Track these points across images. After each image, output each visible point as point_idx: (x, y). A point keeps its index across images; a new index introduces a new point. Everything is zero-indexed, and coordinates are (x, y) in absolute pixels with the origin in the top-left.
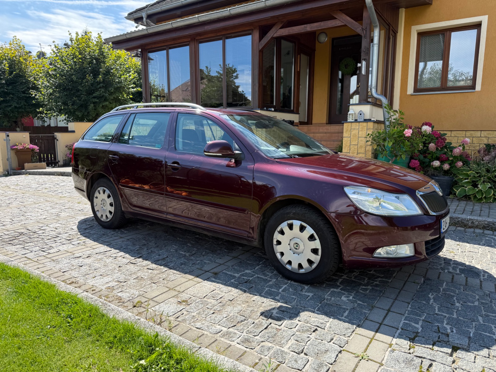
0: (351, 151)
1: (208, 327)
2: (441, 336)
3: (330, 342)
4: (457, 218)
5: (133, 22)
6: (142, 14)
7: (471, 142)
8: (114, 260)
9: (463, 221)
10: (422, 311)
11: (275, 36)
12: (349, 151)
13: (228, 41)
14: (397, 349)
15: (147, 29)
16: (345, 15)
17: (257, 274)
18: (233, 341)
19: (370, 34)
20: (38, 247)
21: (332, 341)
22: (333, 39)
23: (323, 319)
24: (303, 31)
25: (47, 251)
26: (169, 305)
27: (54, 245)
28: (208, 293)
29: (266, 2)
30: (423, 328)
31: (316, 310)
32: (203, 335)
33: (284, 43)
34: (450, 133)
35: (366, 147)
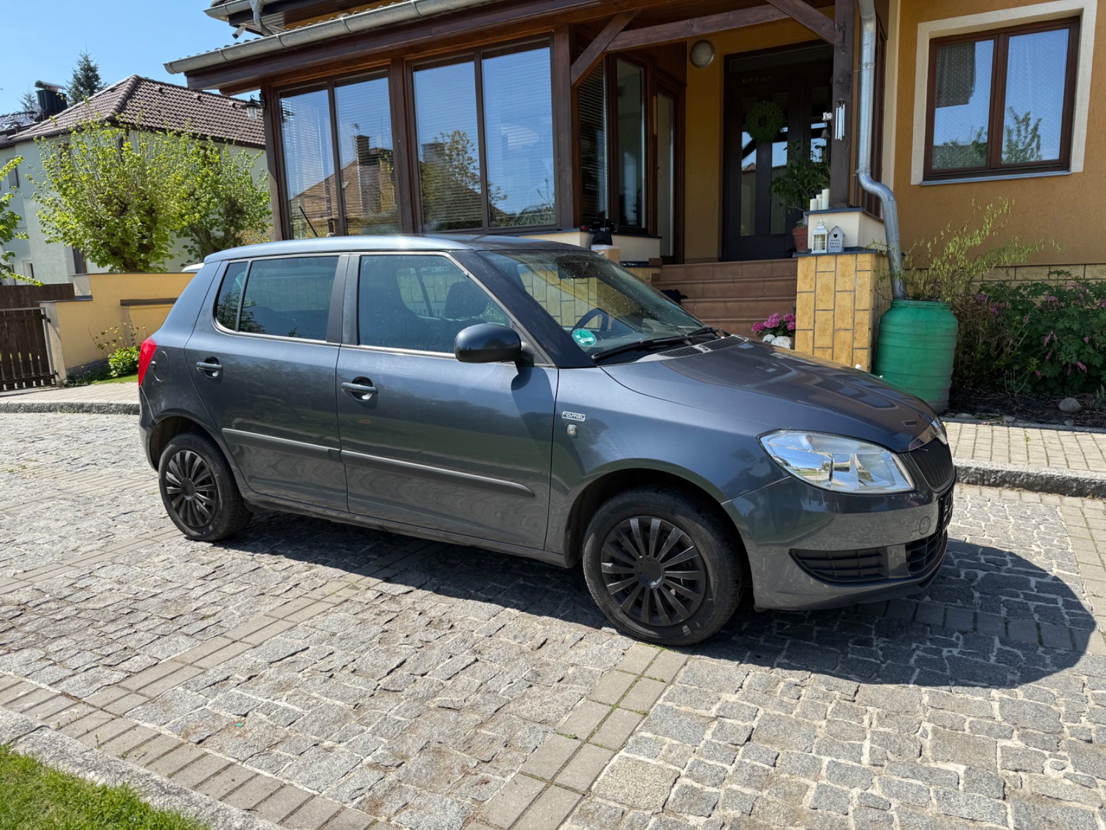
0: (816, 327)
5: (228, 24)
6: (251, 1)
11: (612, 48)
12: (811, 327)
13: (487, 64)
15: (280, 37)
22: (728, 59)
24: (682, 37)
33: (623, 68)
34: (1012, 272)
35: (854, 316)
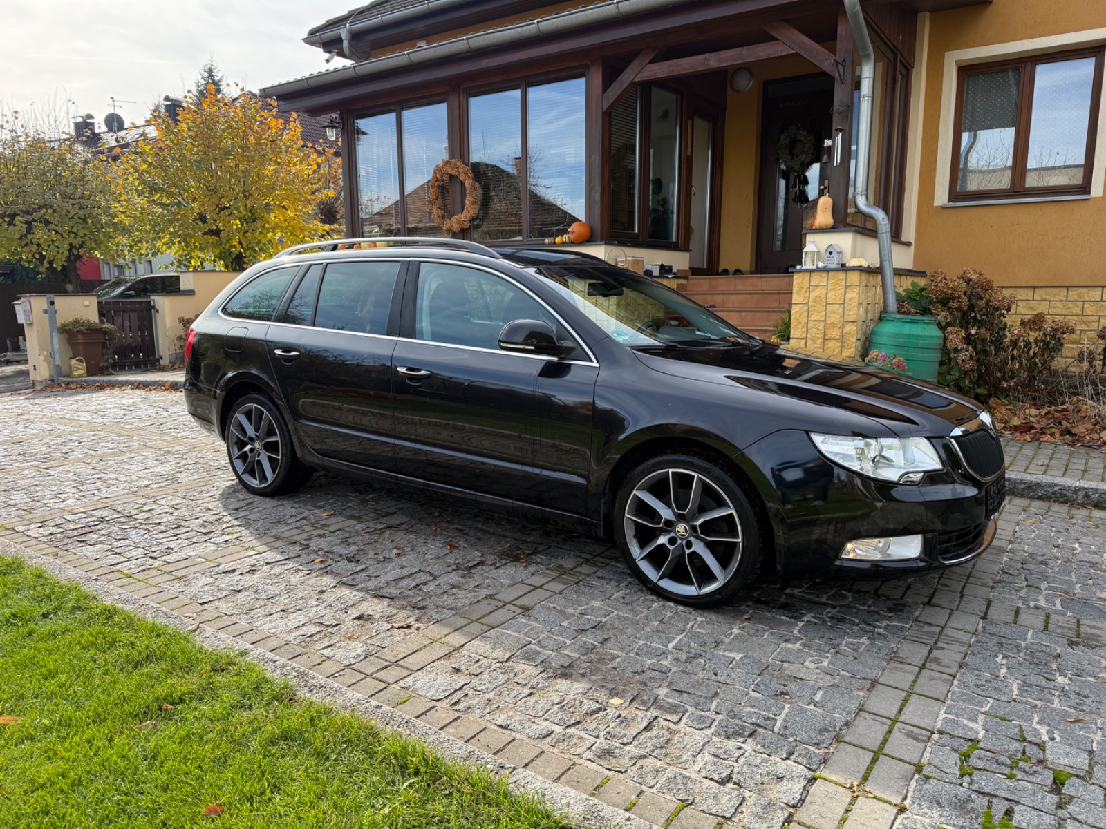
0: (809, 336)
1: (521, 723)
2: (1027, 749)
3: (787, 758)
4: (1050, 486)
5: (321, 50)
6: (341, 31)
7: (1080, 313)
8: (308, 577)
9: (1064, 492)
10: (983, 694)
11: (638, 79)
12: (804, 336)
13: (531, 91)
14: (934, 775)
15: (354, 67)
16: (797, 32)
17: (616, 609)
18: (578, 755)
19: (853, 71)
20: (141, 550)
21: (793, 757)
22: (766, 84)
23: (768, 710)
24: (700, 69)
25: (163, 558)
26: (434, 675)
27: (173, 545)
28: (515, 650)
29: (619, 4)
30: (987, 731)
31: (751, 689)
32: (513, 740)
33: (656, 93)
34: (1030, 292)
35: (843, 326)
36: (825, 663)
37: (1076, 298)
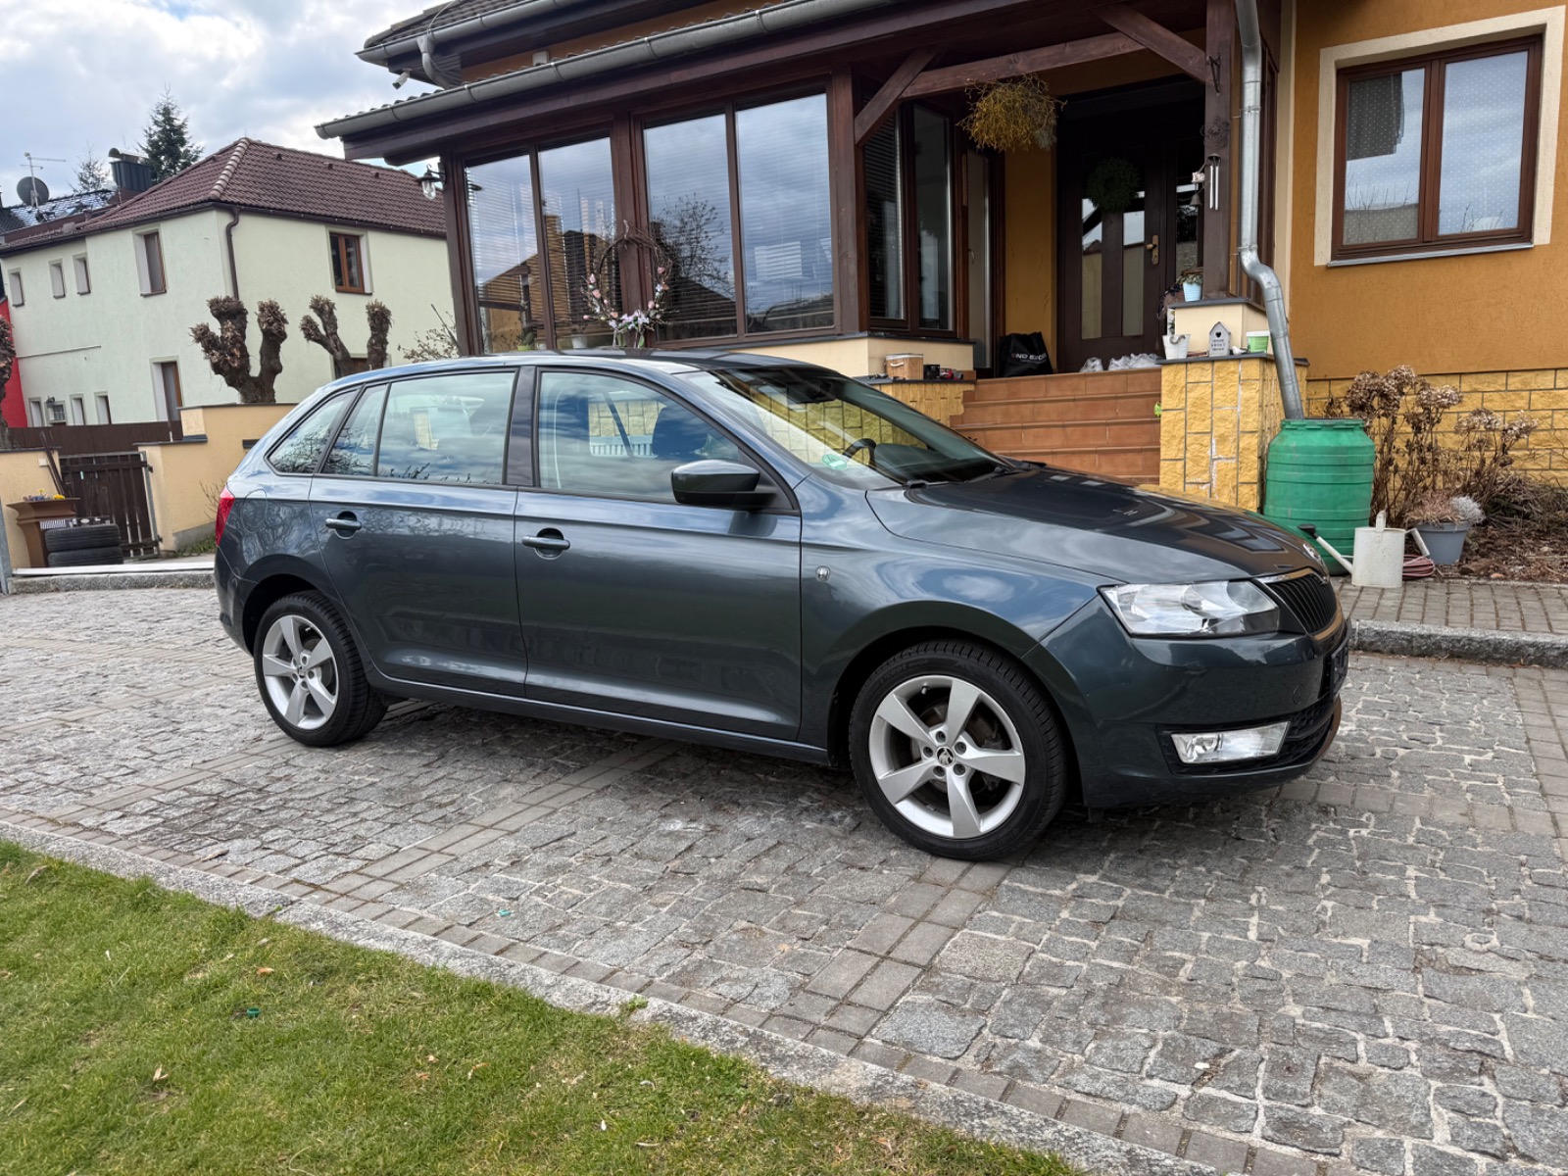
0: (1188, 455)
5: (386, 69)
6: (418, 39)
11: (909, 93)
12: (1181, 455)
13: (743, 117)
16: (1146, 19)
18: (1247, 1132)
24: (1003, 77)
26: (918, 1017)
27: (362, 832)
28: (1020, 963)
33: (921, 117)
34: (1455, 381)
35: (1238, 440)
36: (1495, 942)
37: (1519, 386)
